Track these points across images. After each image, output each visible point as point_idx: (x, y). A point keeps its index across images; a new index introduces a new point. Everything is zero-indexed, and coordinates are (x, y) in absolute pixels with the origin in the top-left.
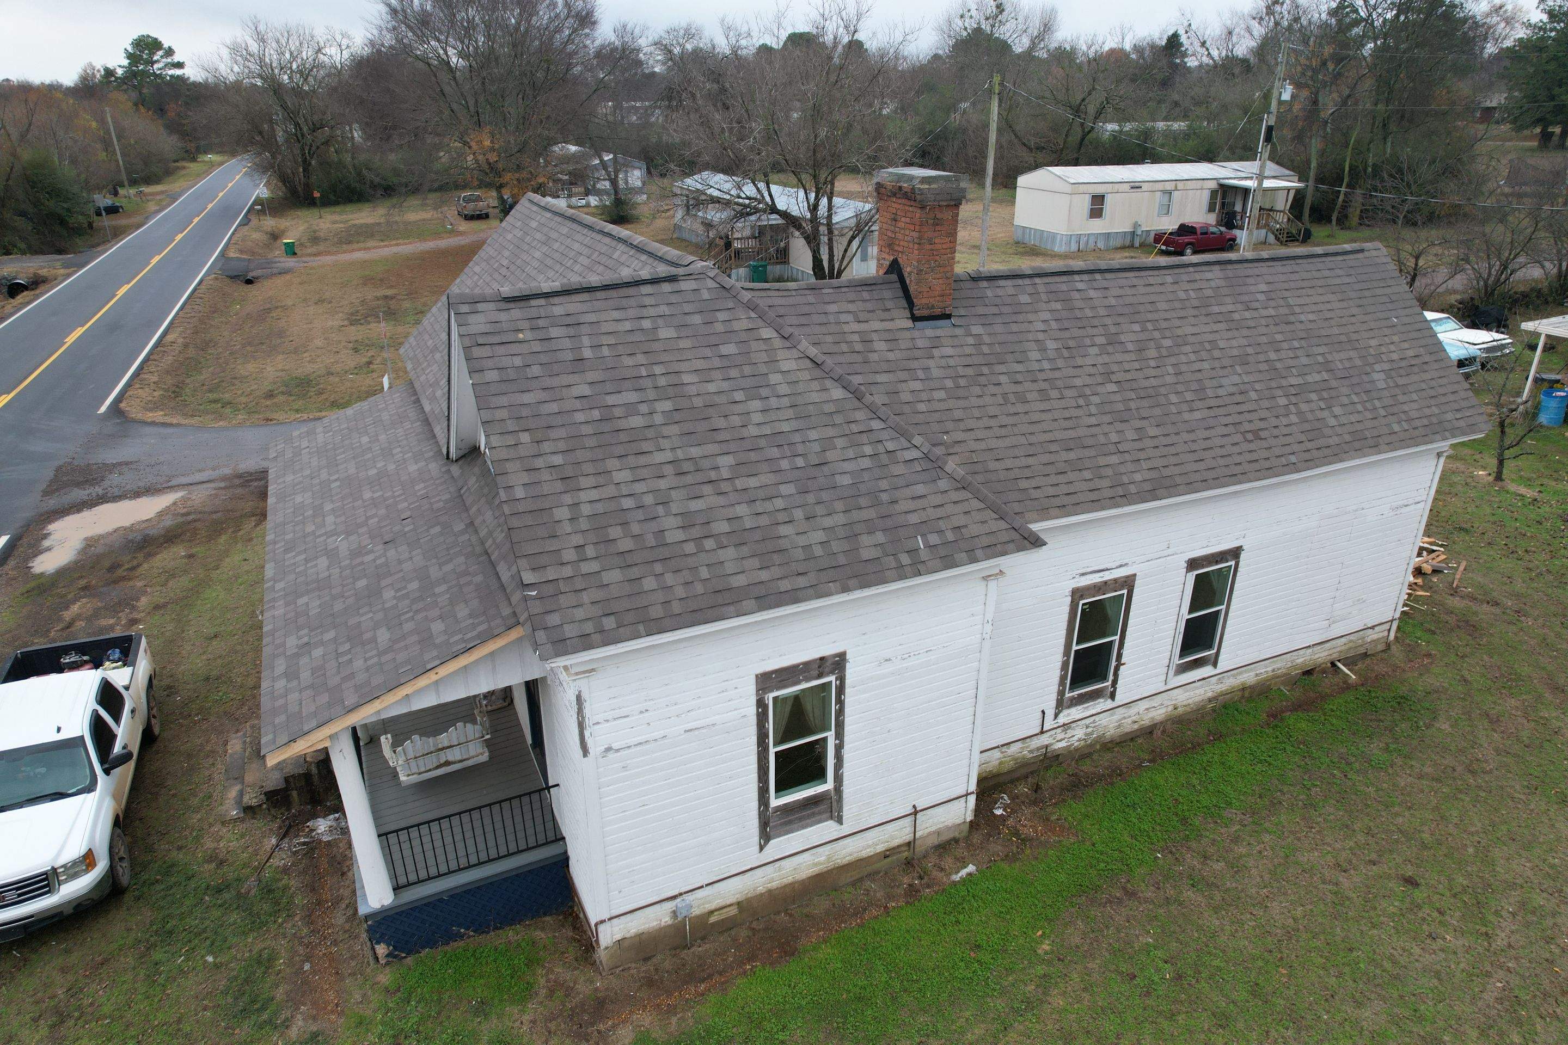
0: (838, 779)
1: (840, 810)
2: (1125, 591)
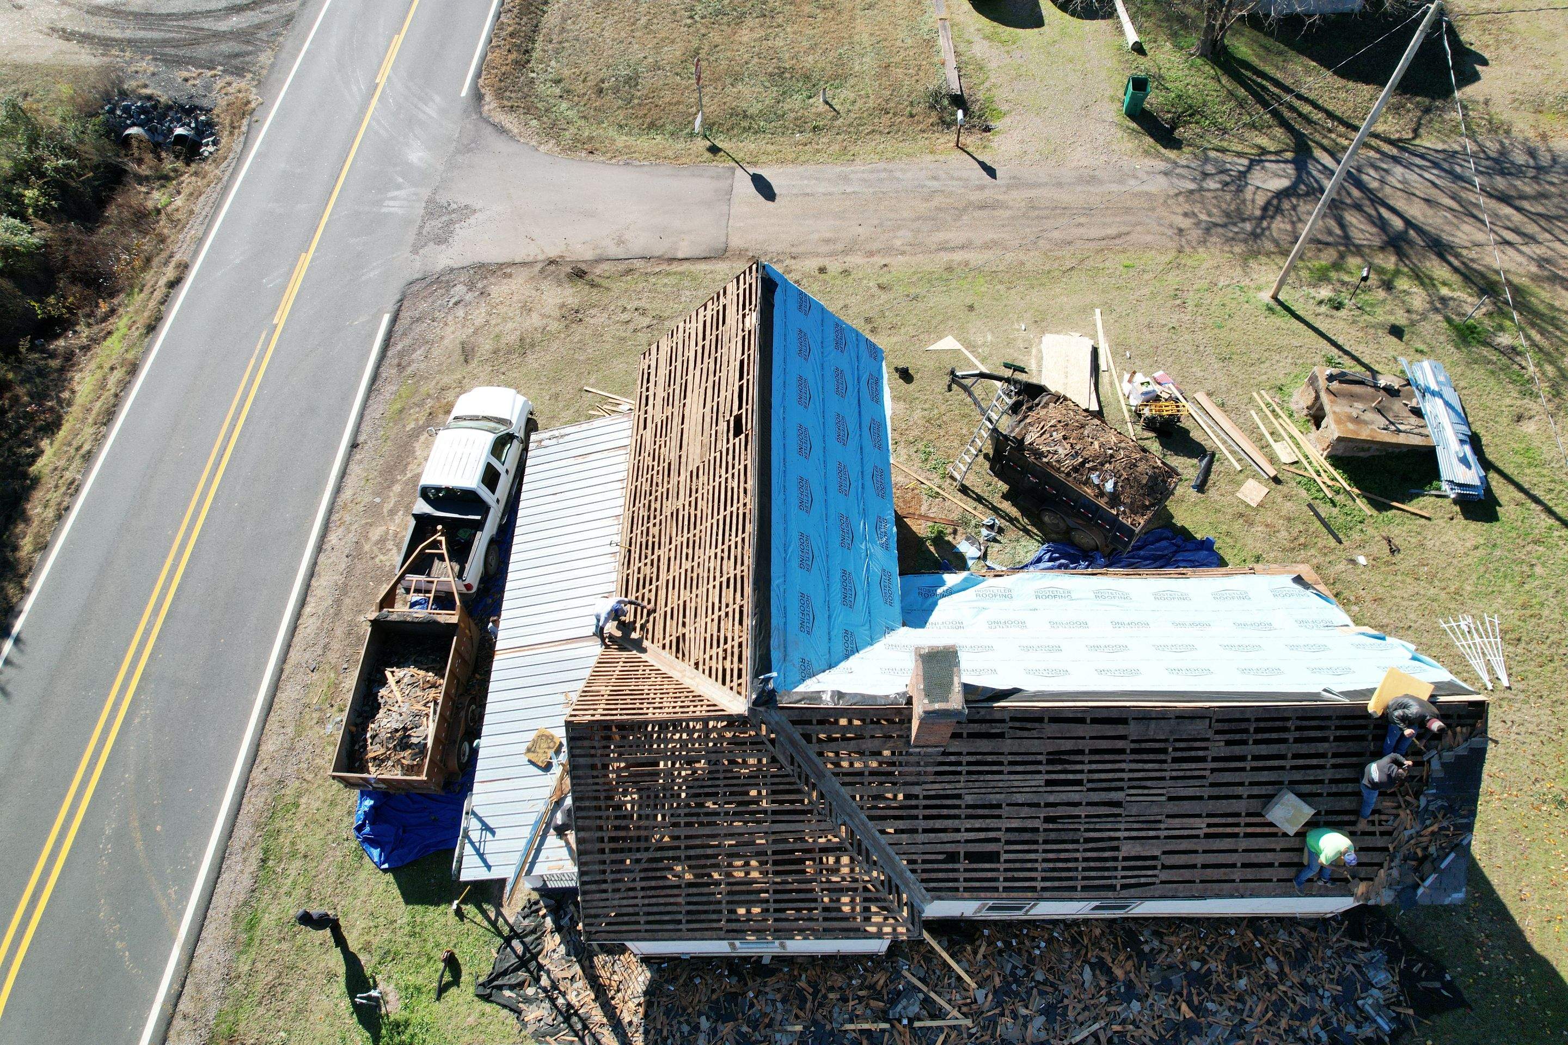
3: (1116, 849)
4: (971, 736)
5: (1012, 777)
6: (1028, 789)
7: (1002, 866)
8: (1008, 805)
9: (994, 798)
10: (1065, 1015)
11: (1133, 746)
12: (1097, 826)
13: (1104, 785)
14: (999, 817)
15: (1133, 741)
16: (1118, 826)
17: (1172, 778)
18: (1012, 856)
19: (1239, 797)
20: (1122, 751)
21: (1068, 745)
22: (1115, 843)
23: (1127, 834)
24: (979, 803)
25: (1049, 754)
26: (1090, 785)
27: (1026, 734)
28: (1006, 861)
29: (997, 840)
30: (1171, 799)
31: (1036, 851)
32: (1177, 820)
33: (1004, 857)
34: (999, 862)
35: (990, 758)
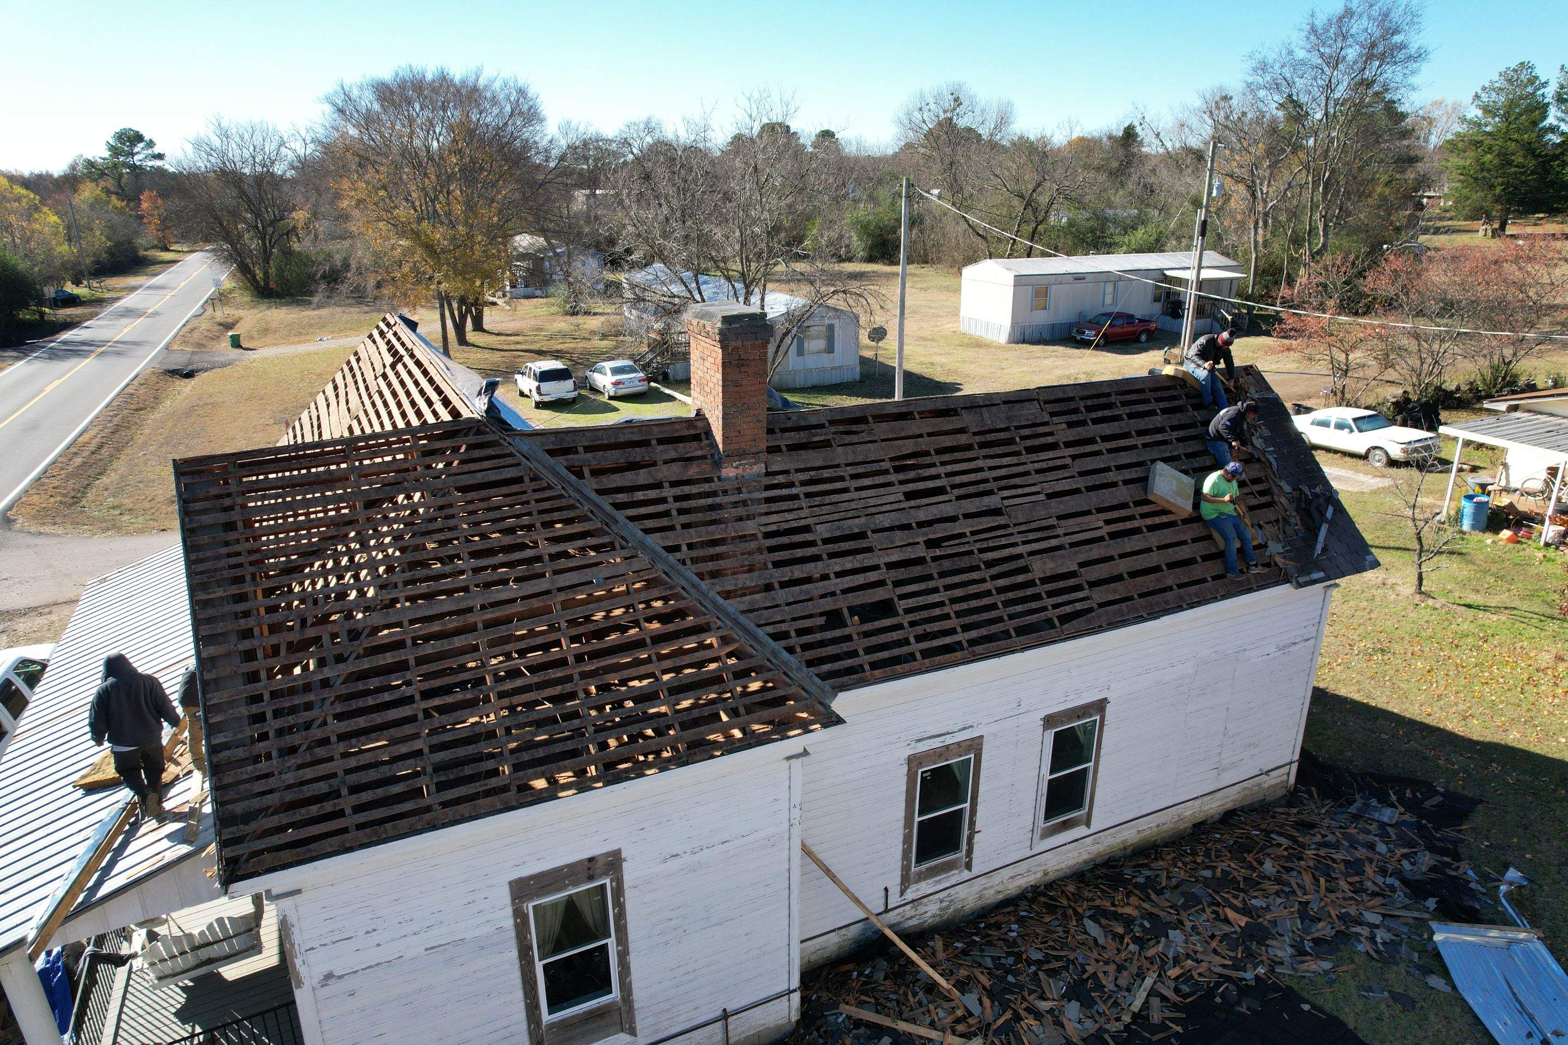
0: (626, 988)
1: (632, 1021)
2: (972, 756)
3: (1025, 570)
4: (793, 448)
5: (863, 494)
6: (888, 508)
7: (905, 620)
8: (874, 531)
9: (855, 525)
10: (1100, 987)
11: (978, 439)
12: (991, 544)
13: (972, 489)
14: (869, 550)
15: (975, 434)
16: (1012, 540)
17: (1038, 471)
18: (912, 602)
19: (1114, 485)
20: (969, 447)
21: (909, 447)
22: (1020, 563)
23: (1029, 548)
24: (838, 533)
25: (891, 459)
26: (957, 492)
27: (854, 438)
28: (908, 611)
29: (881, 583)
30: (1050, 496)
31: (935, 590)
32: (1071, 521)
33: (902, 605)
34: (896, 614)
35: (826, 474)
